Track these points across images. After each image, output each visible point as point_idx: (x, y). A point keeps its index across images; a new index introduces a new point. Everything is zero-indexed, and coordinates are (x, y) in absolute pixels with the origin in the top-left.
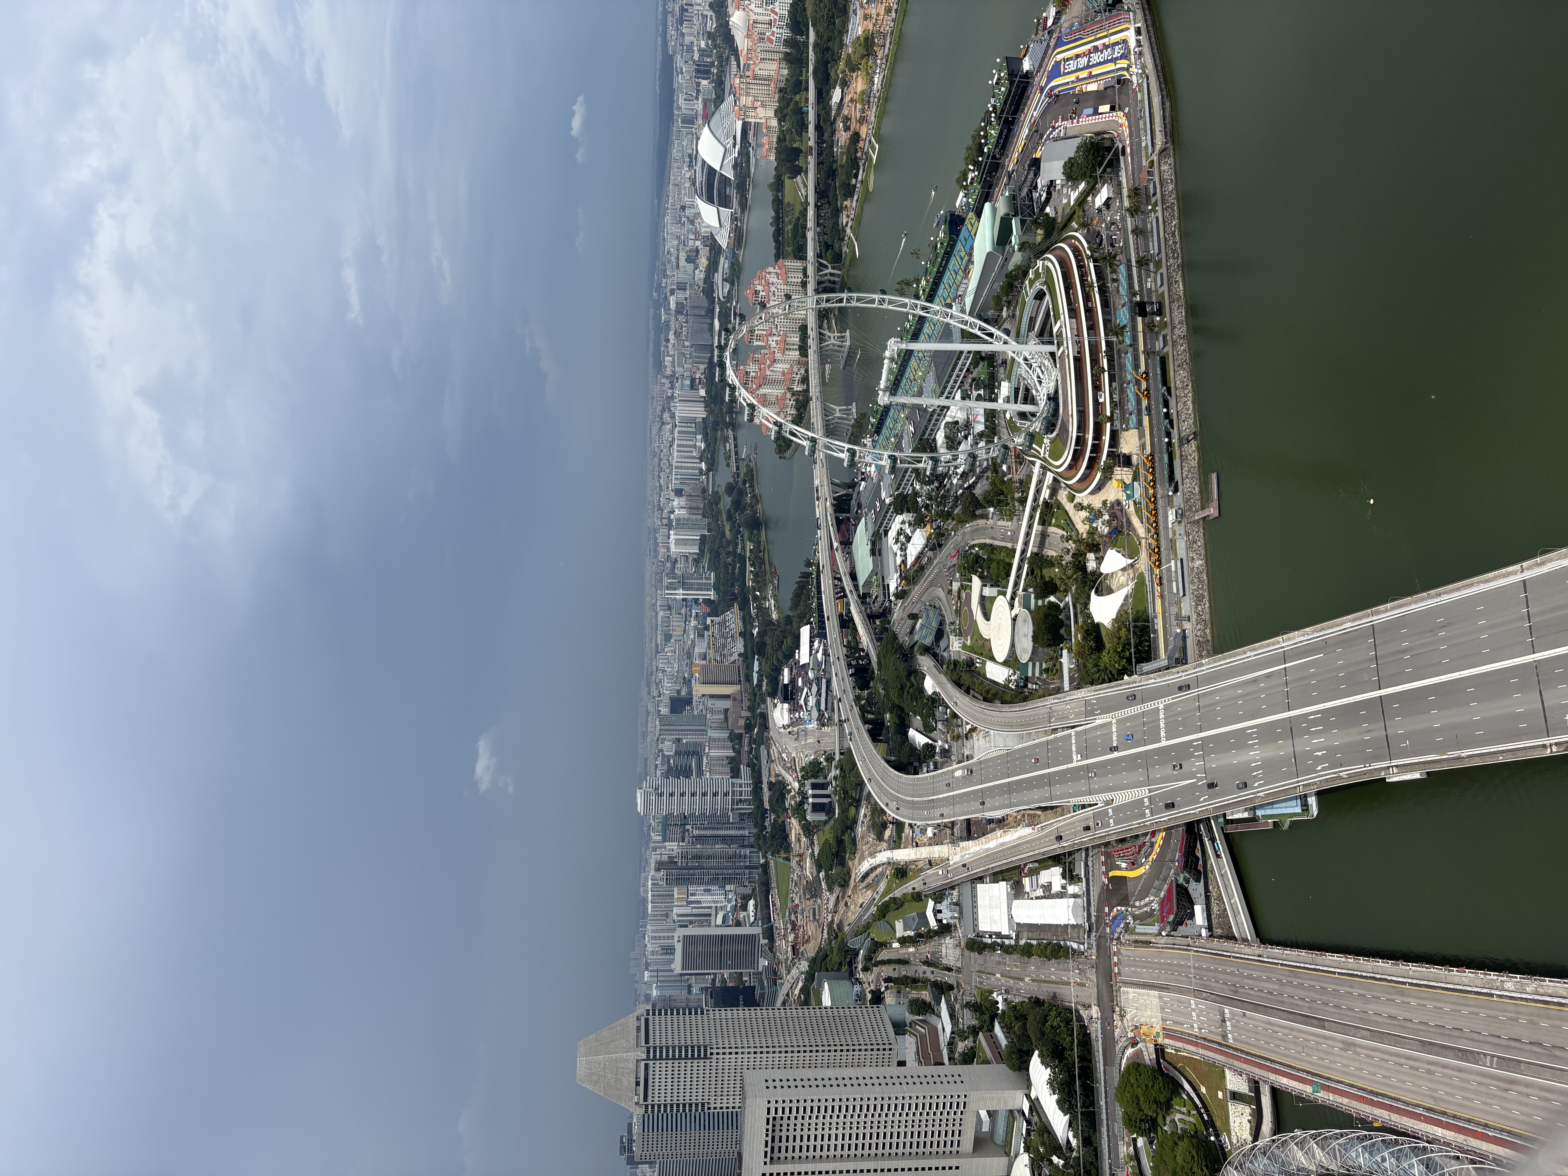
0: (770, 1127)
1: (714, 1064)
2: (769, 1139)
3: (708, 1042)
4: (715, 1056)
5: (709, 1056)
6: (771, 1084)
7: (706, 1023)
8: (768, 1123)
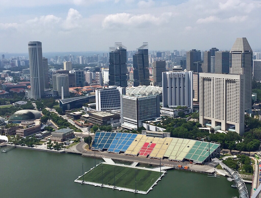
0: (233, 80)
1: (240, 68)
2: (231, 80)
3: (245, 67)
4: (242, 69)
5: (242, 67)
6: (242, 80)
7: (249, 67)
8: (234, 80)
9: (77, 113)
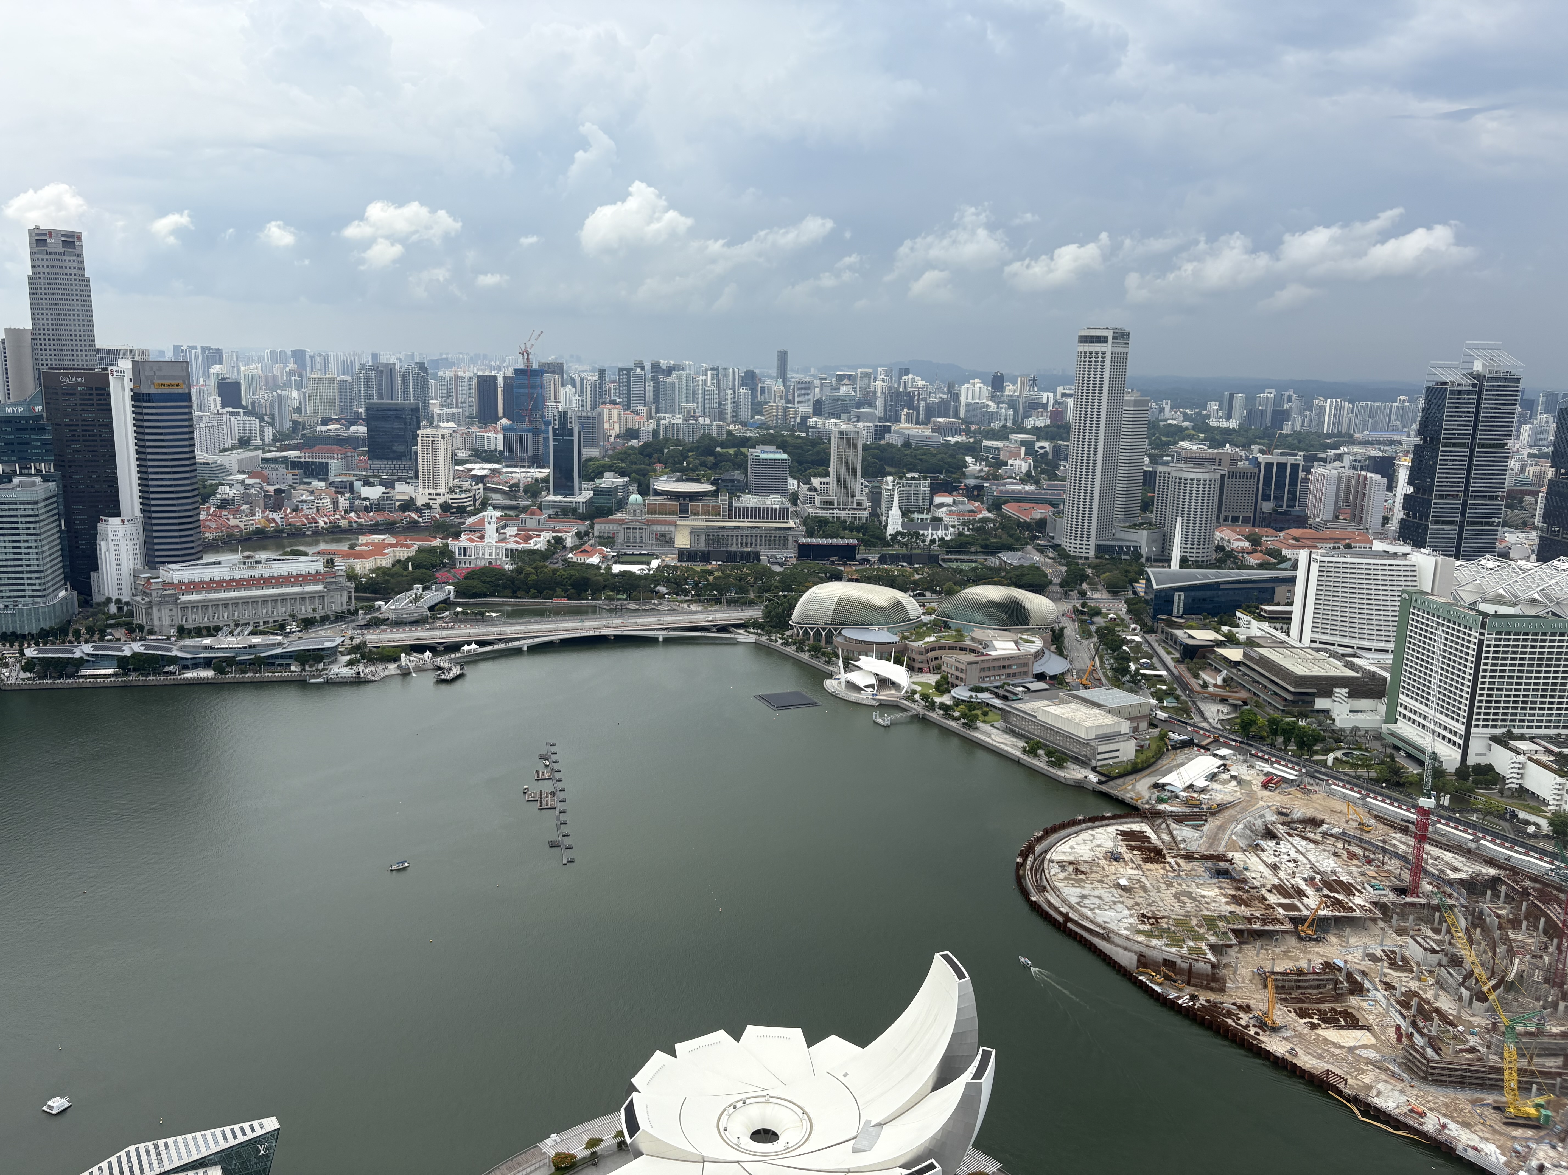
9: (1203, 636)
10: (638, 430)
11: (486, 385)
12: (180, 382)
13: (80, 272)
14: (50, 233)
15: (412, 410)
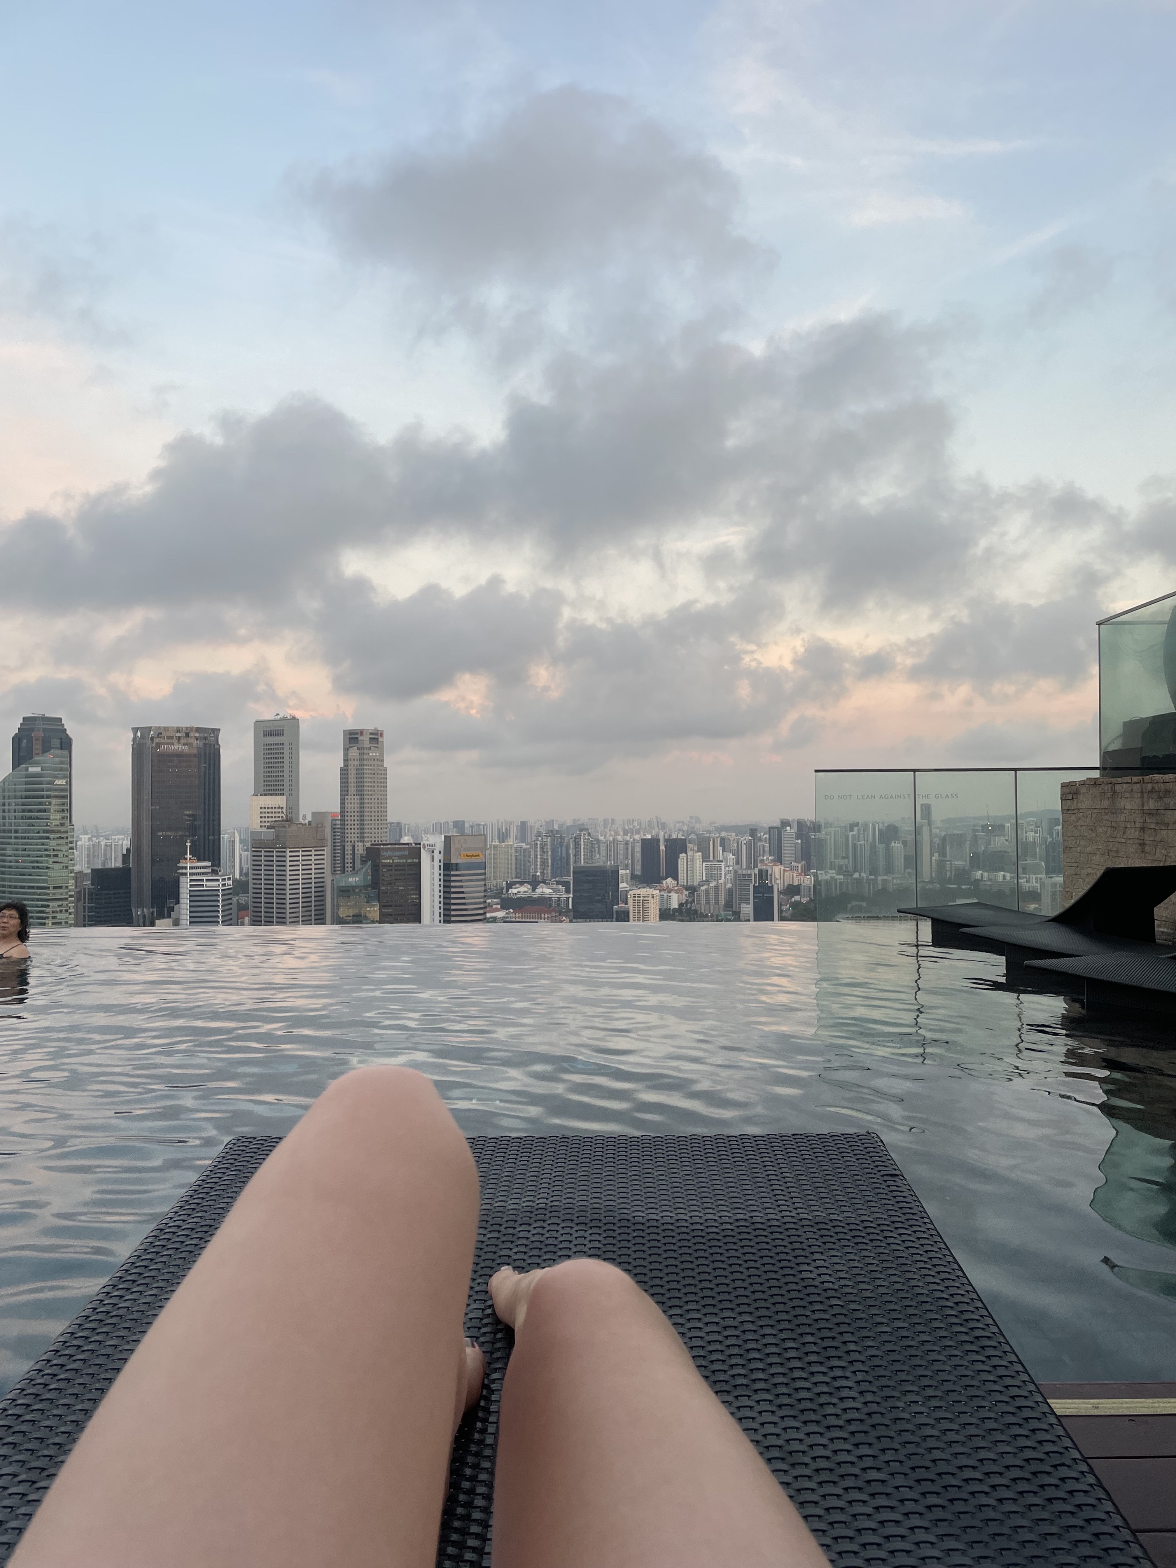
10: (799, 885)
11: (649, 846)
12: (479, 853)
13: (380, 763)
14: (361, 733)
15: (612, 872)
